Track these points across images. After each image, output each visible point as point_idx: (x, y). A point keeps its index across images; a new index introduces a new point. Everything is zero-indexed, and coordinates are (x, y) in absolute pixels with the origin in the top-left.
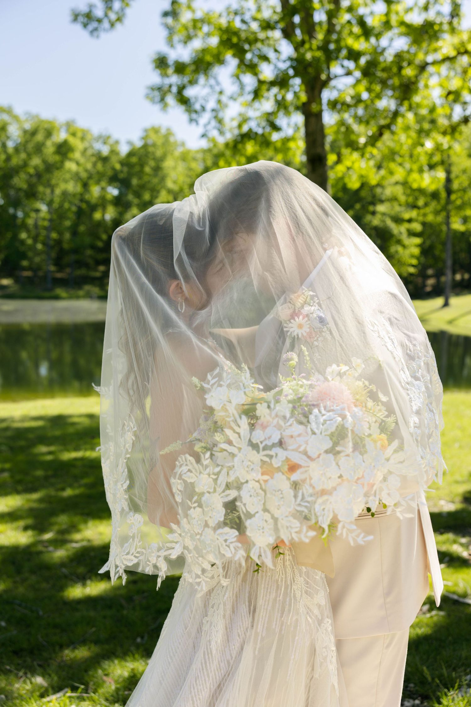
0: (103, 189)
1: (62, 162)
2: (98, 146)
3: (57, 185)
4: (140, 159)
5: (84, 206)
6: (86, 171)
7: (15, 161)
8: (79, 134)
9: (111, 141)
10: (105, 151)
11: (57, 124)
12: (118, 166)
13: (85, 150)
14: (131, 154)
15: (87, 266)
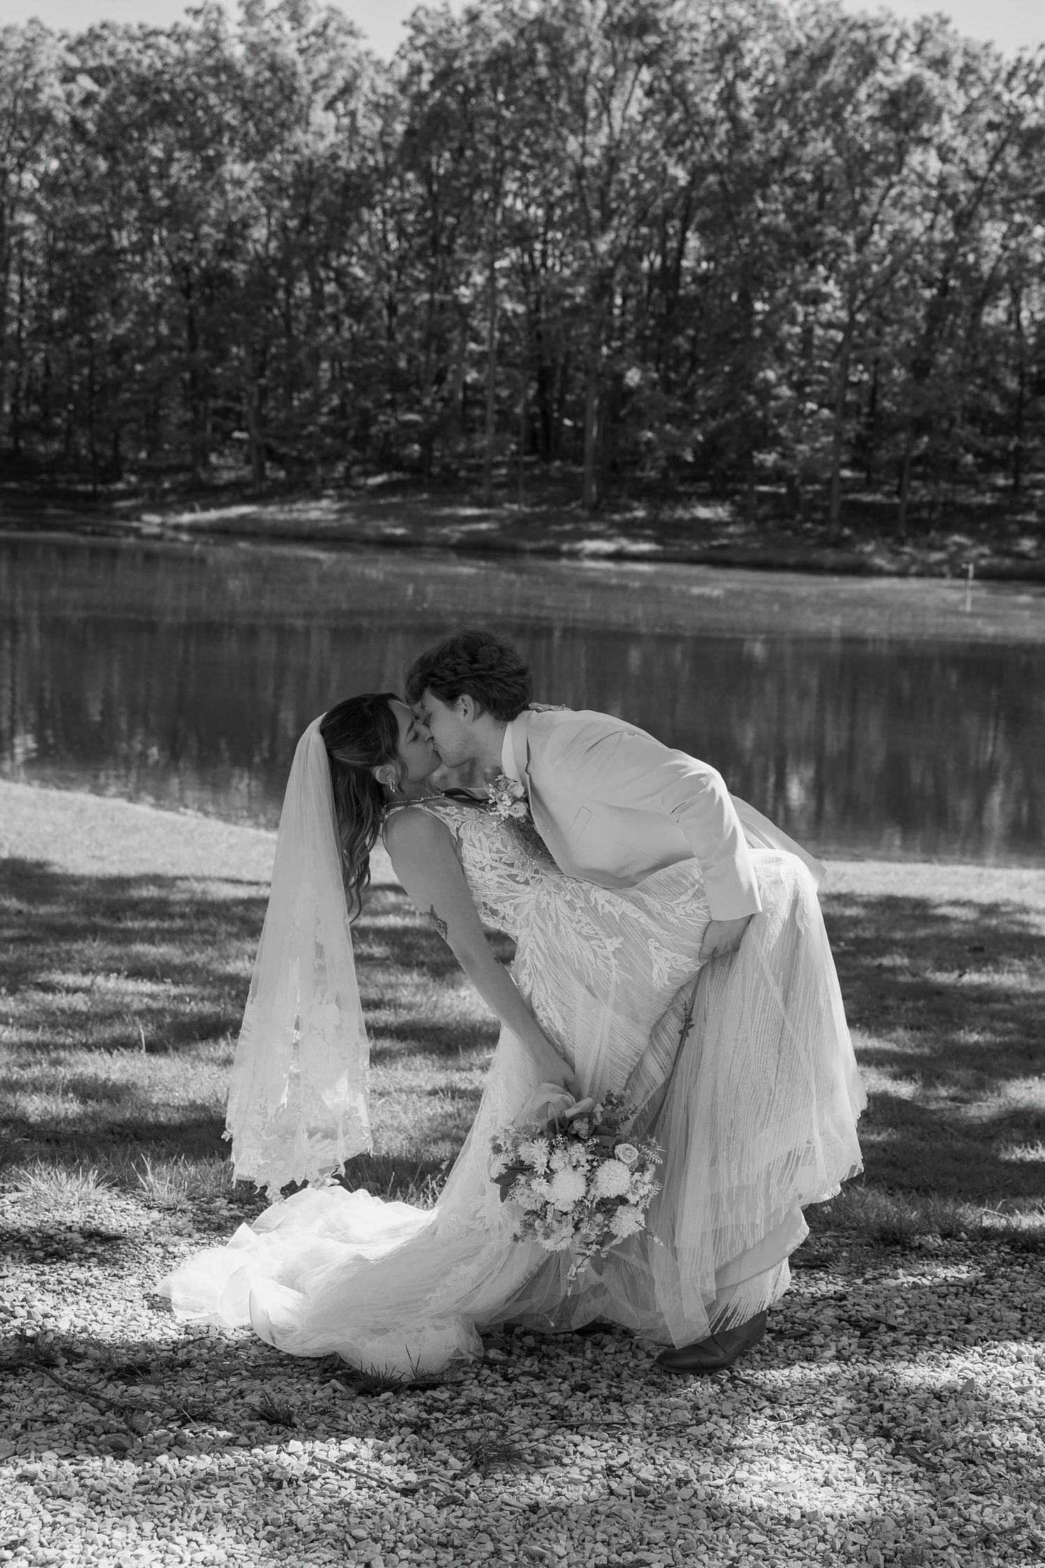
5: (957, 283)
13: (971, 109)
15: (956, 474)
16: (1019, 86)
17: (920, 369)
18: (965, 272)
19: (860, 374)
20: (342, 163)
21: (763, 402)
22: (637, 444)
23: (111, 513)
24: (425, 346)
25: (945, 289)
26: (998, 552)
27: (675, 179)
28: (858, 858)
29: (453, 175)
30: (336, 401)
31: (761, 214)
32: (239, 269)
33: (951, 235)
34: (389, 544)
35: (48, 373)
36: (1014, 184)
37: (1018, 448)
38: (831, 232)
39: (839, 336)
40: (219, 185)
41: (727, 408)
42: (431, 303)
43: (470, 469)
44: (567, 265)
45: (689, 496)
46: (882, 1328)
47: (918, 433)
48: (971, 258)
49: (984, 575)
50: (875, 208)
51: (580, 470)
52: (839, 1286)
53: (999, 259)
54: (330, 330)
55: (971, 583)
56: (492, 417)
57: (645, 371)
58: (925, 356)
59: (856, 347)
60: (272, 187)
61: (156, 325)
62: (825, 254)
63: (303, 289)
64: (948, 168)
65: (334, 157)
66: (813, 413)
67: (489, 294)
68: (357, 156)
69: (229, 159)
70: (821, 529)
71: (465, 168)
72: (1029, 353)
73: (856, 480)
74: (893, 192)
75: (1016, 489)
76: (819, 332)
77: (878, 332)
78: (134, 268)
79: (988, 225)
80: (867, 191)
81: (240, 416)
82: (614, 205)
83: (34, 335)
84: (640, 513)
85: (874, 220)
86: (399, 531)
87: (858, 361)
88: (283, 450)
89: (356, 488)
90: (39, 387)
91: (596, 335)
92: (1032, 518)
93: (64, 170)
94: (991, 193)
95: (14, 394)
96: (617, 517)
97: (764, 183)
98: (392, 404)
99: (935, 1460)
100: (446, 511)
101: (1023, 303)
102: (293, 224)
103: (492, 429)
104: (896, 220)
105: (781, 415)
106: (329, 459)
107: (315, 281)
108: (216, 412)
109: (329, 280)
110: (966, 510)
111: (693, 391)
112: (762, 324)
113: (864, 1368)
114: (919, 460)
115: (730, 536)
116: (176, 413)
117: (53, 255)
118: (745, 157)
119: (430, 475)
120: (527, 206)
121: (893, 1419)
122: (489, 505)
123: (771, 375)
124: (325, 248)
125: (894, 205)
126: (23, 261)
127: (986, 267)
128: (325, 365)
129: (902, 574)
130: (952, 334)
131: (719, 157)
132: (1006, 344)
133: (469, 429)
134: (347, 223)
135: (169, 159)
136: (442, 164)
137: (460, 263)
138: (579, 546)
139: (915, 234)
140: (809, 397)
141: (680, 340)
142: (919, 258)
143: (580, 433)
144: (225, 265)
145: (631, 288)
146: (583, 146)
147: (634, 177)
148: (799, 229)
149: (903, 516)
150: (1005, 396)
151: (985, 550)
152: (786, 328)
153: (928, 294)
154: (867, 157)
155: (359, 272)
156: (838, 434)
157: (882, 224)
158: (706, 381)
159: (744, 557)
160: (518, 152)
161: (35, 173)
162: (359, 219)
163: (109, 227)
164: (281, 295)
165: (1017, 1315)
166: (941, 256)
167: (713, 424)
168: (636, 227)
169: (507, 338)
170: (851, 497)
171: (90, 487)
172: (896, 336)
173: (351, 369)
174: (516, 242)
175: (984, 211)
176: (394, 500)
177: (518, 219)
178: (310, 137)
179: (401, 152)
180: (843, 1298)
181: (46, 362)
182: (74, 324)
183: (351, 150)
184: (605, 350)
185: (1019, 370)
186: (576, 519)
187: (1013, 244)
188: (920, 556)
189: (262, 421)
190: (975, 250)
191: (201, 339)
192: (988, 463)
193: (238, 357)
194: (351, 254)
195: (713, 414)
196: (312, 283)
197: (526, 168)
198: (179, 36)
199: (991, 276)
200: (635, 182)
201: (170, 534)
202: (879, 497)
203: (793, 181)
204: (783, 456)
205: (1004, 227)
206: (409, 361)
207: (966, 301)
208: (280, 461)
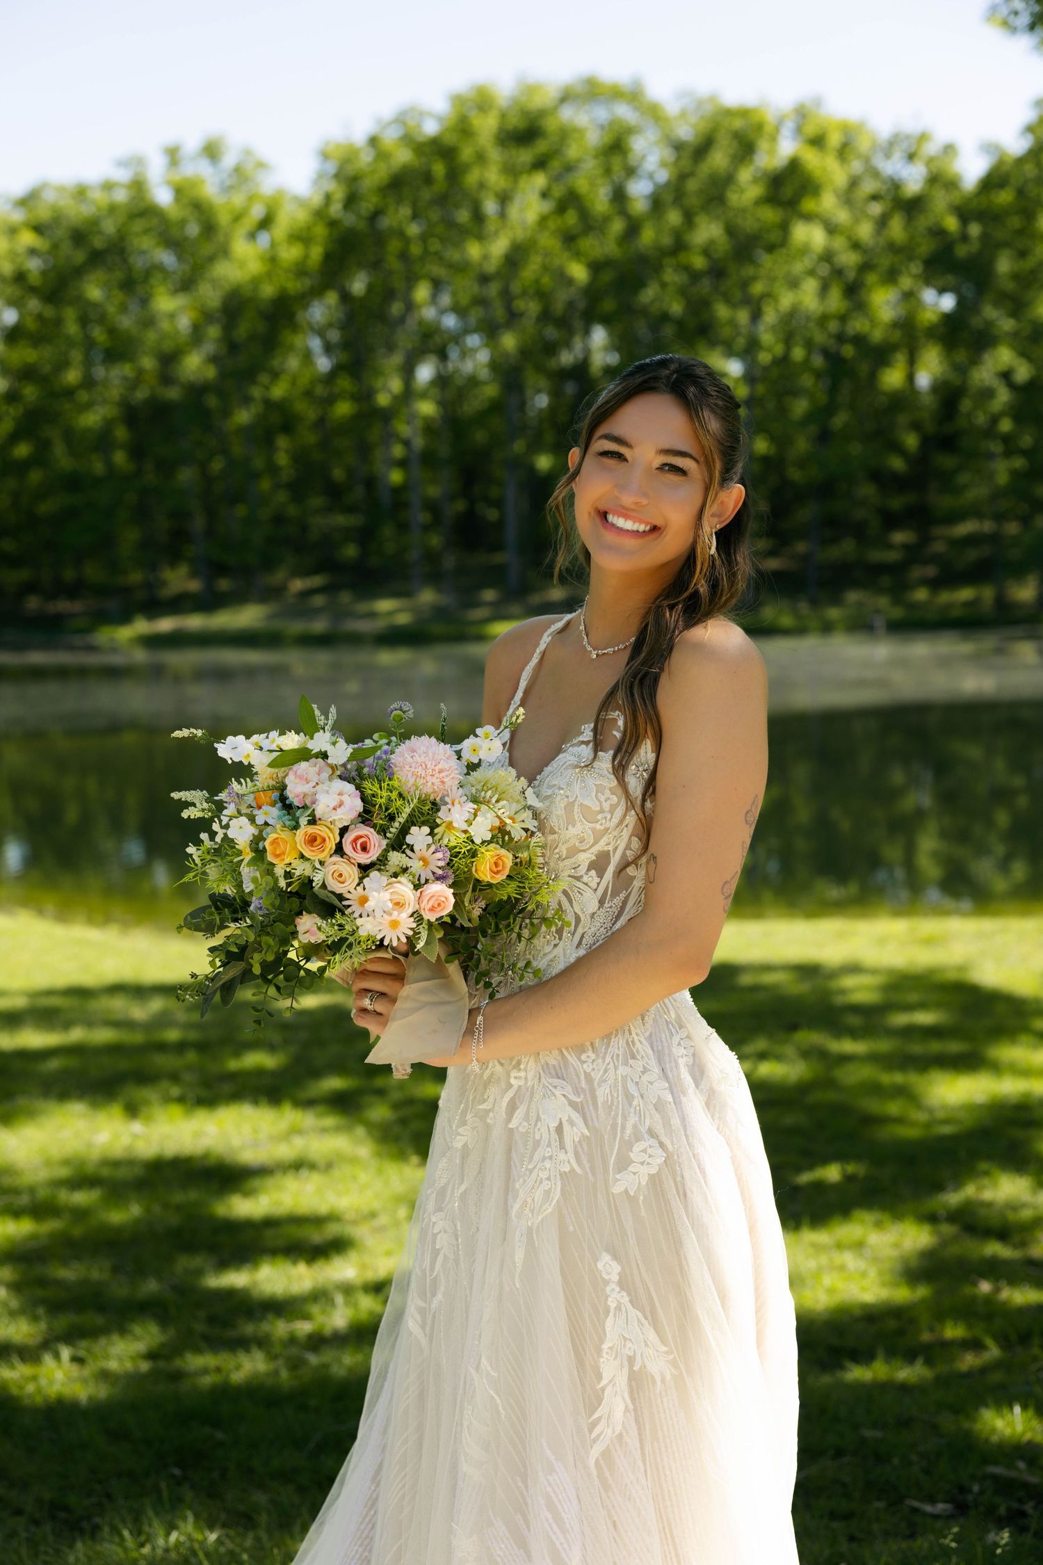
0: (909, 296)
1: (785, 228)
2: (894, 167)
3: (768, 295)
4: (1021, 192)
5: (848, 351)
6: (856, 245)
7: (648, 236)
8: (835, 139)
9: (931, 149)
10: (913, 179)
11: (770, 118)
12: (952, 224)
13: (854, 183)
14: (992, 182)
15: (858, 531)
16: (898, 155)
20: (262, 292)
26: (896, 603)
27: (576, 278)
33: (842, 305)
36: (899, 251)
37: (920, 503)
38: (724, 312)
40: (153, 319)
42: (357, 413)
48: (863, 327)
49: (893, 626)
50: (764, 287)
53: (892, 325)
56: (415, 515)
64: (834, 240)
65: (256, 285)
67: (405, 399)
68: (277, 286)
69: (159, 294)
73: (768, 547)
75: (919, 545)
77: (780, 404)
79: (878, 293)
80: (756, 269)
93: (22, 320)
94: (877, 262)
101: (919, 367)
102: (223, 351)
103: (416, 526)
106: (272, 566)
116: (129, 534)
117: (11, 398)
120: (441, 314)
122: (405, 596)
124: (254, 371)
127: (879, 335)
131: (613, 253)
134: (274, 347)
136: (358, 285)
139: (807, 309)
142: (814, 330)
143: (501, 523)
144: (164, 392)
146: (484, 252)
148: (695, 314)
150: (906, 455)
154: (754, 237)
157: (776, 299)
162: (284, 342)
163: (58, 367)
166: (834, 327)
170: (764, 564)
174: (430, 352)
175: (872, 280)
177: (432, 327)
179: (320, 275)
182: (37, 458)
190: (866, 318)
198: (108, 186)
199: (883, 343)
205: (894, 293)
207: (863, 367)
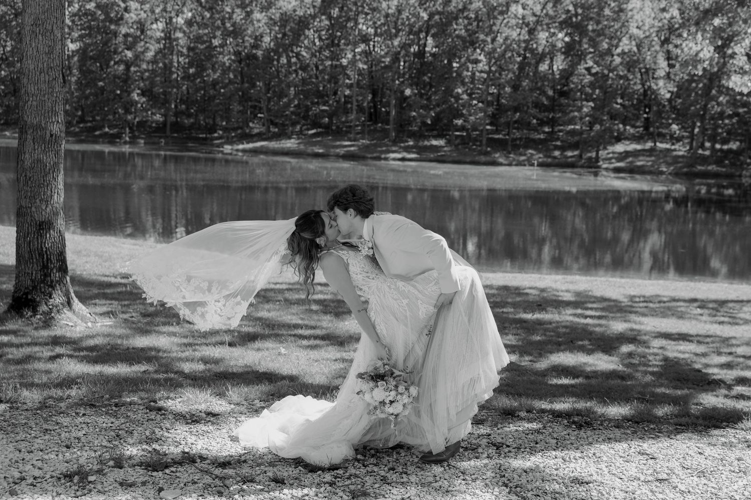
1: (508, 6)
5: (529, 55)
15: (530, 127)
17: (516, 87)
18: (532, 51)
19: (493, 90)
20: (297, 13)
21: (457, 101)
22: (410, 117)
23: (213, 145)
24: (329, 81)
25: (525, 58)
26: (546, 156)
27: (423, 17)
28: (494, 272)
29: (340, 17)
30: (296, 102)
31: (455, 30)
32: (260, 53)
33: (527, 37)
34: (317, 156)
35: (188, 93)
36: (551, 18)
37: (553, 117)
38: (482, 37)
39: (485, 76)
40: (252, 21)
41: (443, 104)
42: (332, 65)
43: (347, 127)
44: (382, 50)
45: (429, 136)
46: (504, 446)
47: (515, 112)
48: (535, 46)
49: (540, 165)
50: (498, 28)
51: (388, 127)
52: (488, 431)
53: (545, 46)
54: (294, 75)
55: (536, 168)
56: (355, 107)
57: (412, 90)
58: (517, 83)
59: (491, 80)
60: (272, 22)
61: (228, 74)
62: (480, 45)
63: (284, 60)
64: (526, 12)
65: (295, 11)
66: (476, 105)
67: (353, 62)
68: (303, 10)
69: (255, 12)
70: (479, 148)
71: (344, 14)
72: (557, 81)
73: (492, 130)
74: (505, 21)
75: (552, 132)
76: (477, 74)
77: (500, 74)
78: (220, 53)
79: (541, 33)
80: (495, 21)
81: (261, 108)
82: (400, 27)
83: (183, 78)
84: (411, 143)
85: (498, 32)
86: (321, 151)
87: (492, 85)
88: (277, 121)
89: (304, 135)
90: (185, 98)
91: (393, 77)
92: (559, 143)
93: (194, 17)
94: (542, 21)
95: (176, 101)
96: (402, 145)
97: (456, 18)
98: (318, 103)
99: (525, 495)
100: (338, 143)
101: (554, 63)
102: (279, 36)
103: (355, 112)
104: (507, 32)
105: (463, 106)
106: (294, 124)
107: (289, 58)
108: (251, 107)
109: (293, 57)
110: (534, 140)
111: (430, 97)
112: (456, 72)
113: (498, 461)
114: (516, 122)
115: (445, 151)
116: (236, 107)
117: (190, 49)
118: (449, 9)
119: (332, 130)
120: (368, 28)
121: (509, 480)
122: (354, 141)
123: (460, 91)
124: (291, 45)
125: (505, 26)
126: (179, 51)
127: (540, 49)
128: (292, 89)
129: (510, 165)
130: (528, 74)
131: (439, 9)
132: (548, 78)
133: (347, 112)
134: (300, 36)
135: (233, 12)
136: (335, 12)
137: (342, 50)
138: (388, 156)
139: (514, 37)
140: (474, 99)
141: (426, 78)
142: (515, 46)
143: (388, 113)
144: (254, 51)
145: (407, 58)
146: (388, 5)
147: (408, 17)
148: (470, 35)
149: (510, 143)
150: (548, 97)
151: (541, 155)
152: (465, 73)
153: (519, 59)
154: (495, 8)
155: (304, 54)
156: (485, 112)
157: (501, 33)
158: (435, 93)
159: (450, 159)
160: (364, 8)
161: (182, 18)
162: (304, 34)
163: (211, 38)
164: (275, 63)
165: (555, 441)
166: (523, 45)
167: (438, 109)
168: (408, 35)
169: (360, 78)
170: (490, 136)
171: (204, 136)
172: (507, 76)
173: (302, 90)
174: (363, 42)
175: (539, 28)
176: (319, 139)
177: (364, 33)
178: (285, 3)
179: (320, 8)
180: (490, 435)
181: (187, 89)
182: (198, 74)
183: (301, 7)
184: (397, 82)
185: (553, 88)
186: (387, 146)
187: (550, 40)
188: (516, 158)
189: (269, 110)
190: (536, 43)
191: (246, 79)
192: (542, 123)
193: (259, 86)
194: (301, 47)
195: (438, 105)
196: (287, 58)
197: (367, 14)
199: (543, 52)
200: (408, 19)
201: (235, 153)
202: (501, 136)
203: (467, 18)
204: (465, 121)
205: (547, 34)
206: (324, 87)
207: (533, 61)
208: (276, 125)
